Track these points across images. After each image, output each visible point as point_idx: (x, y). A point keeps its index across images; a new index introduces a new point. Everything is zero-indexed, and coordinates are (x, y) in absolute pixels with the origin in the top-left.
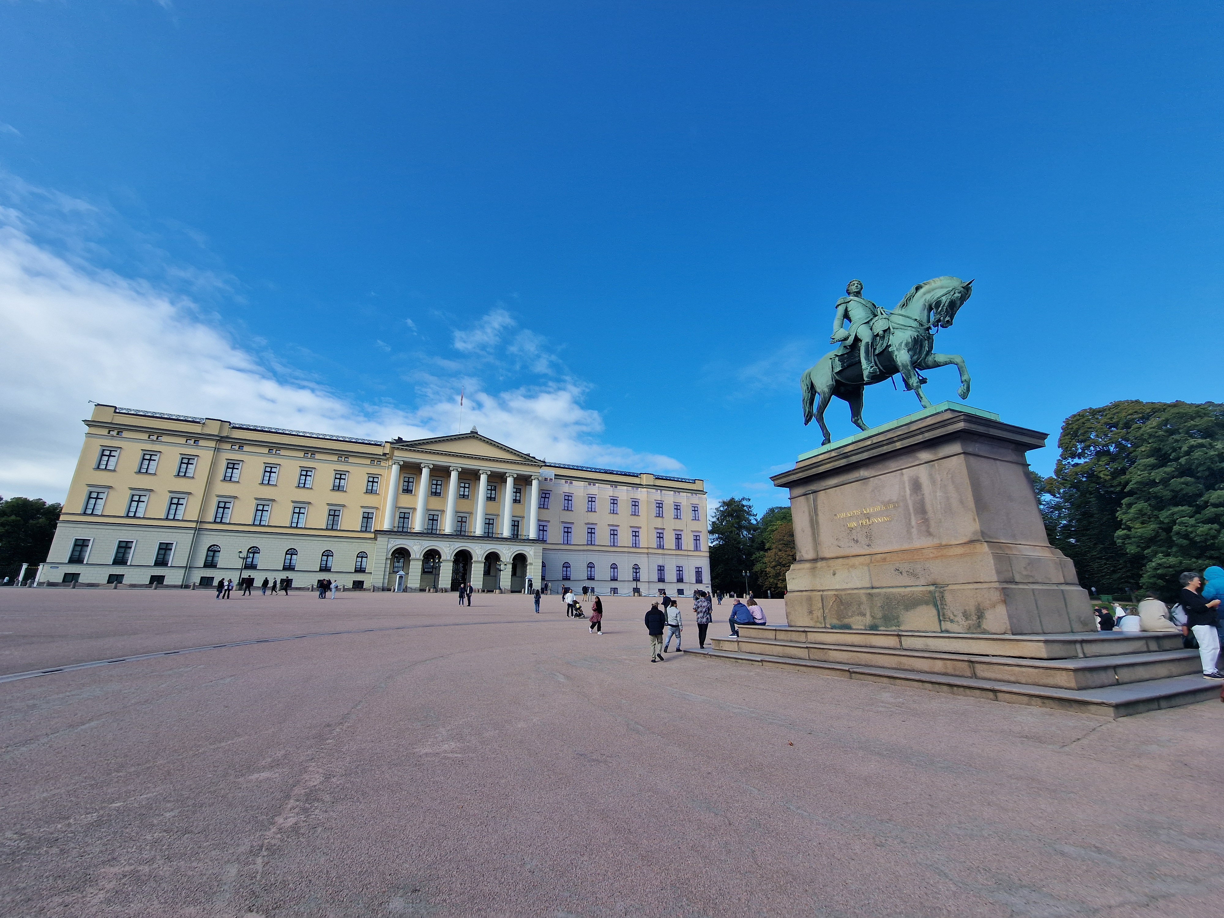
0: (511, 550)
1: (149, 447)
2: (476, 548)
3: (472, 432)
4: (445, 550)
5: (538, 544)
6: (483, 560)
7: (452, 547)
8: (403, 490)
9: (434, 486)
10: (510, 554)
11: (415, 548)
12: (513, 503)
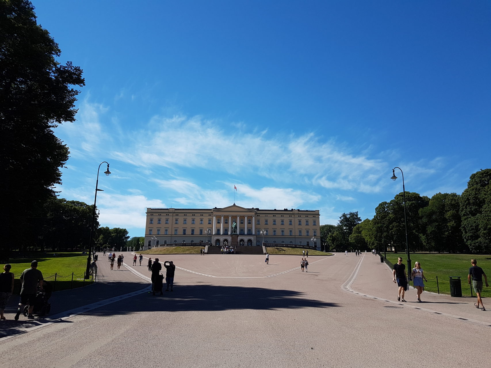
1: (159, 217)
3: (234, 205)
4: (229, 239)
5: (255, 236)
6: (239, 241)
8: (217, 222)
9: (226, 221)
10: (246, 239)
11: (221, 239)
12: (247, 224)
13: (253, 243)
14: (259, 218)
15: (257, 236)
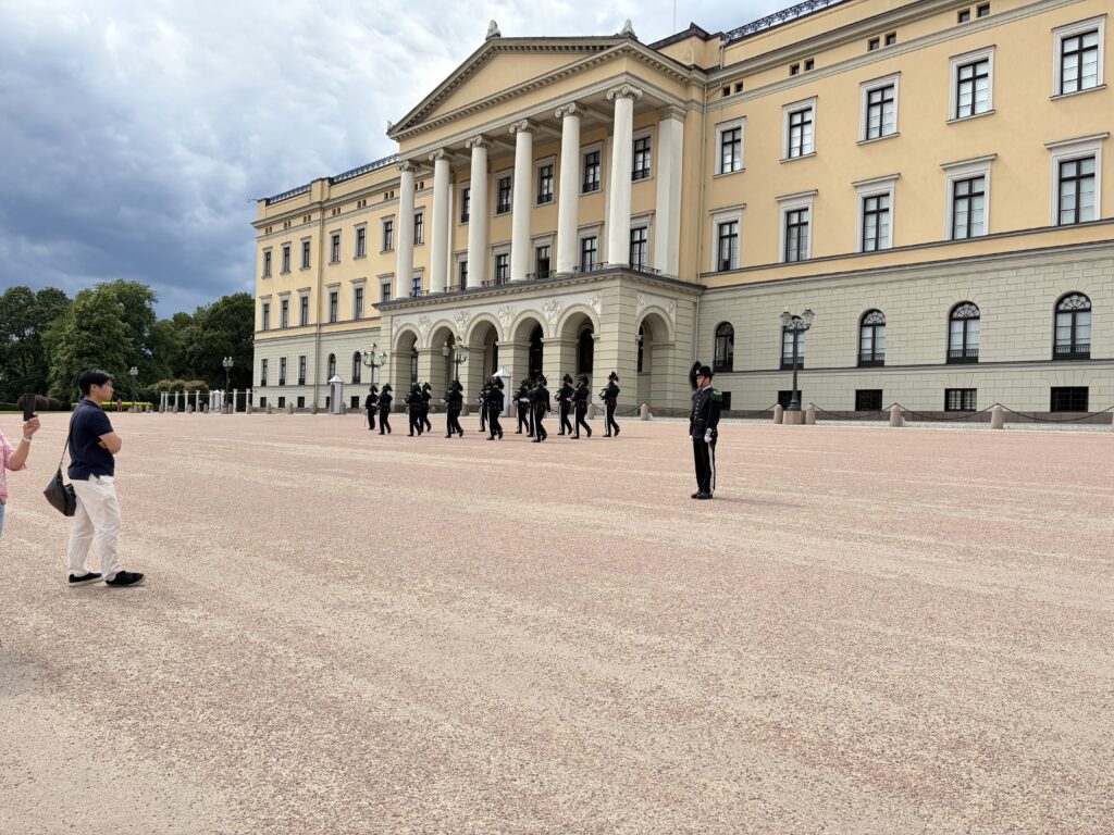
1: (284, 239)
3: (490, 40)
7: (466, 318)
11: (424, 329)
14: (733, 110)
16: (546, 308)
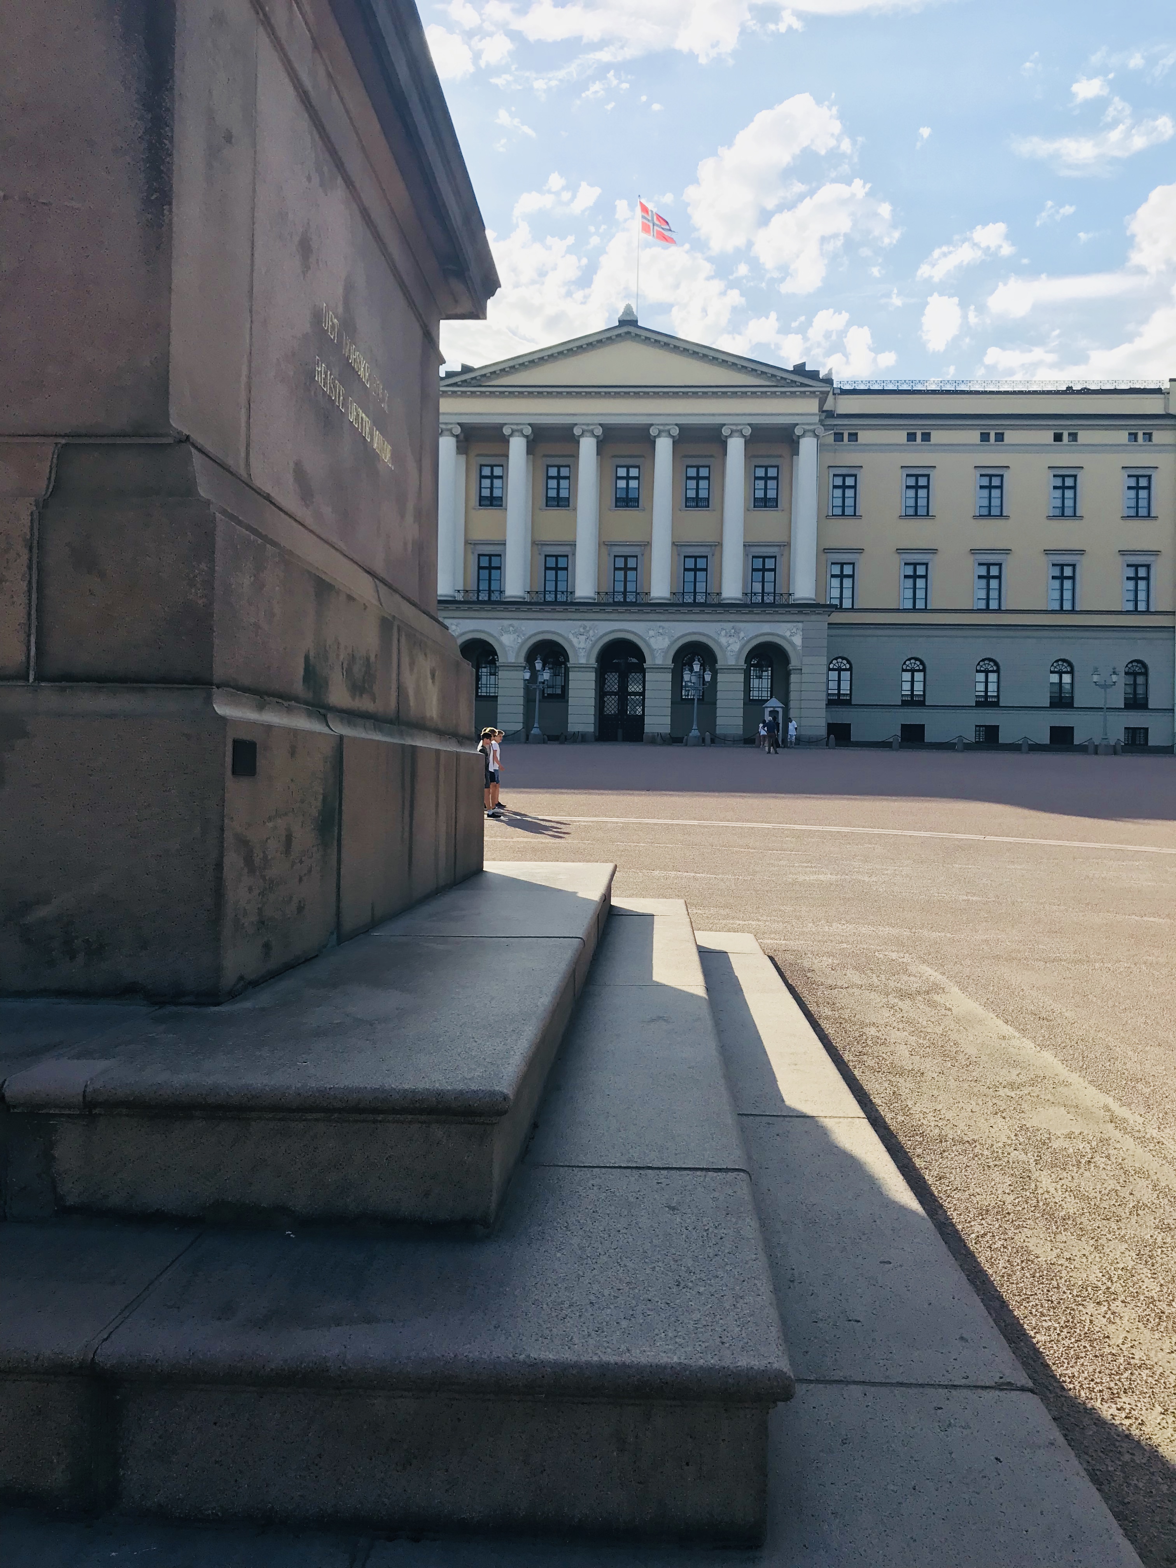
0: (742, 635)
2: (651, 633)
3: (622, 323)
4: (575, 641)
5: (813, 617)
6: (669, 662)
7: (591, 633)
8: (481, 498)
9: (553, 483)
10: (736, 647)
11: (507, 638)
12: (747, 510)
13: (793, 678)
14: (848, 457)
15: (838, 618)
16: (723, 633)
